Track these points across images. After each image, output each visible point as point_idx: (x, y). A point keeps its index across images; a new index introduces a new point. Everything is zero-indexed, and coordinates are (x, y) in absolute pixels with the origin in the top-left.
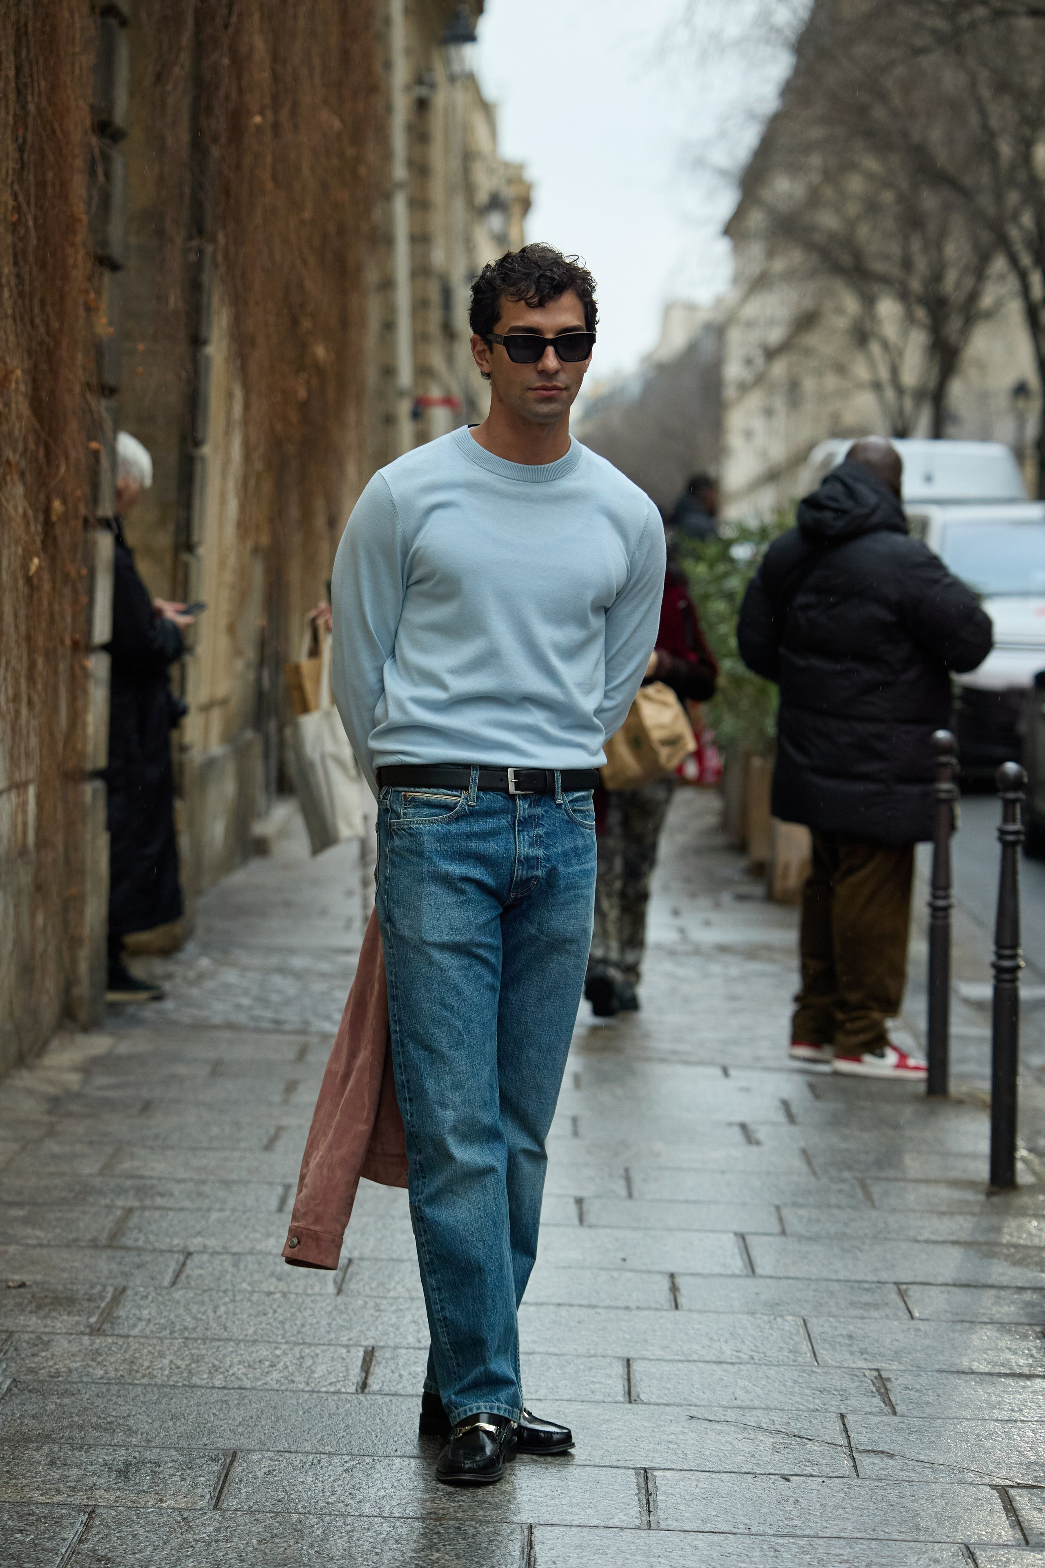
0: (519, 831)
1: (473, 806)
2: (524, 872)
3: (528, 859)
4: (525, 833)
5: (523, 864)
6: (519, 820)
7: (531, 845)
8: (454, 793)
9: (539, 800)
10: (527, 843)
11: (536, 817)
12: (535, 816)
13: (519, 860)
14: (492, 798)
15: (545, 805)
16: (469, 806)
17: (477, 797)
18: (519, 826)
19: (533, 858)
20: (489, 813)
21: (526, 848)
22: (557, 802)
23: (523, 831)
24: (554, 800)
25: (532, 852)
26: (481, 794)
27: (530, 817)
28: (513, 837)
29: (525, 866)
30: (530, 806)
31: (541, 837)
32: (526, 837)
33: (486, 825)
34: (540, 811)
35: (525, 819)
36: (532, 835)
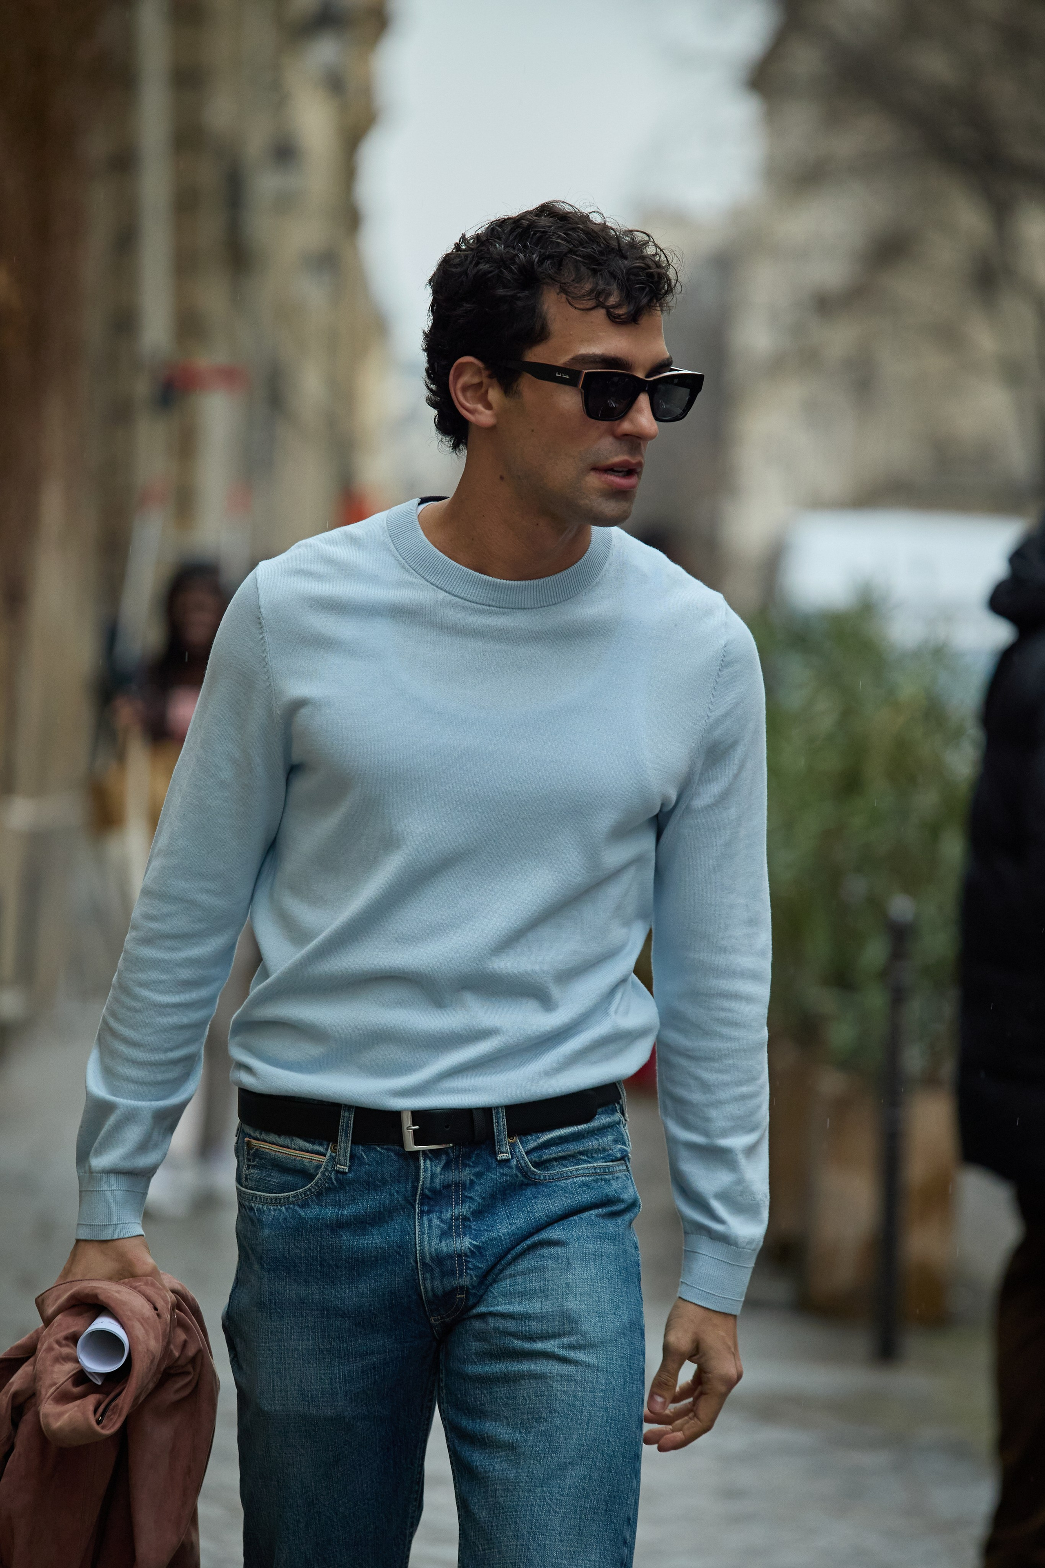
0: (422, 1213)
1: (344, 1173)
2: (437, 1283)
3: (440, 1259)
4: (434, 1216)
5: (432, 1271)
6: (423, 1194)
7: (444, 1235)
8: (317, 1148)
9: (467, 1156)
10: (436, 1232)
11: (459, 1186)
12: (457, 1185)
13: (424, 1264)
14: (378, 1157)
15: (476, 1164)
16: (338, 1172)
17: (352, 1157)
18: (422, 1204)
19: (450, 1256)
20: (371, 1185)
21: (435, 1241)
22: (500, 1157)
23: (429, 1212)
24: (494, 1154)
25: (446, 1246)
26: (360, 1150)
27: (447, 1187)
28: (411, 1223)
29: (437, 1271)
30: (446, 1167)
31: (466, 1219)
32: (436, 1221)
33: (366, 1204)
34: (466, 1175)
35: (434, 1191)
36: (447, 1215)
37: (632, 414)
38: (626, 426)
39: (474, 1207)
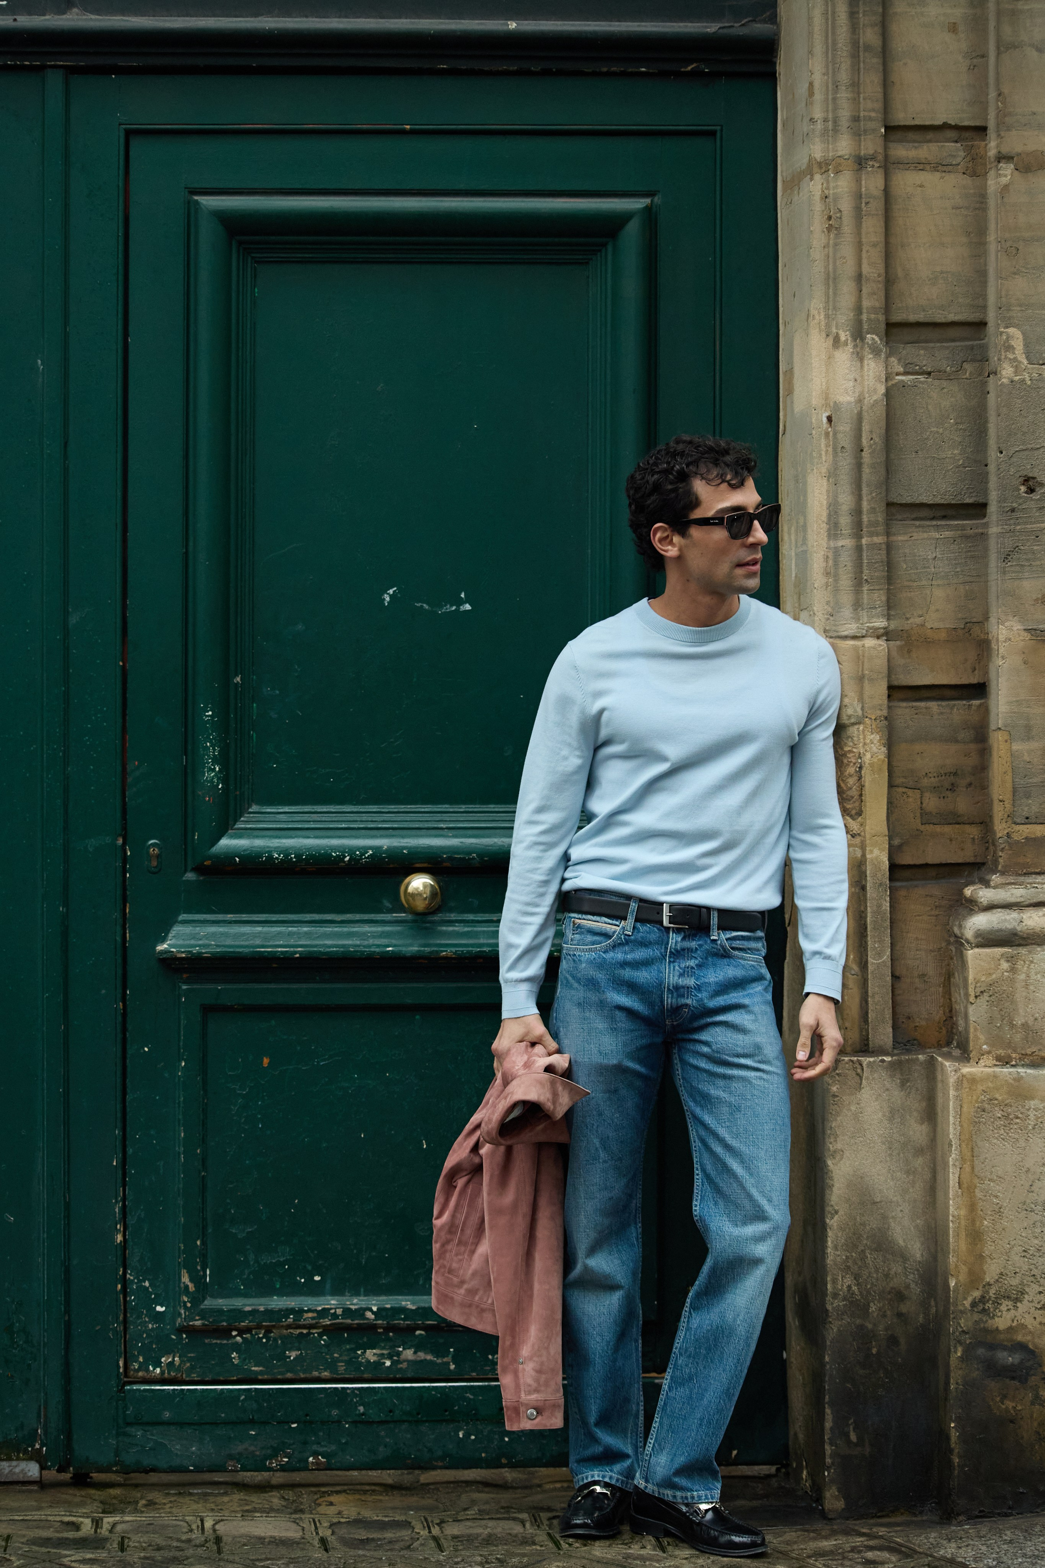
0: (670, 962)
1: (629, 936)
2: (674, 1000)
3: (677, 988)
4: (676, 964)
5: (672, 993)
6: (671, 952)
7: (681, 975)
8: (614, 922)
9: (695, 935)
10: (677, 973)
11: (690, 950)
12: (688, 949)
13: (669, 989)
14: (648, 930)
15: (699, 940)
16: (626, 935)
17: (634, 928)
18: (670, 957)
19: (683, 987)
20: (644, 944)
21: (676, 978)
22: (712, 938)
23: (674, 962)
24: (710, 936)
25: (682, 982)
26: (638, 925)
27: (683, 950)
28: (664, 966)
29: (675, 994)
30: (683, 939)
31: (692, 968)
32: (677, 968)
33: (640, 954)
34: (693, 944)
35: (677, 951)
36: (683, 965)
37: (752, 533)
38: (751, 540)
39: (697, 962)
